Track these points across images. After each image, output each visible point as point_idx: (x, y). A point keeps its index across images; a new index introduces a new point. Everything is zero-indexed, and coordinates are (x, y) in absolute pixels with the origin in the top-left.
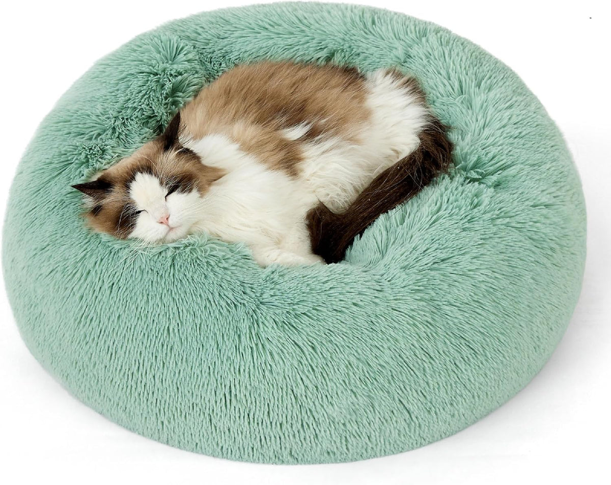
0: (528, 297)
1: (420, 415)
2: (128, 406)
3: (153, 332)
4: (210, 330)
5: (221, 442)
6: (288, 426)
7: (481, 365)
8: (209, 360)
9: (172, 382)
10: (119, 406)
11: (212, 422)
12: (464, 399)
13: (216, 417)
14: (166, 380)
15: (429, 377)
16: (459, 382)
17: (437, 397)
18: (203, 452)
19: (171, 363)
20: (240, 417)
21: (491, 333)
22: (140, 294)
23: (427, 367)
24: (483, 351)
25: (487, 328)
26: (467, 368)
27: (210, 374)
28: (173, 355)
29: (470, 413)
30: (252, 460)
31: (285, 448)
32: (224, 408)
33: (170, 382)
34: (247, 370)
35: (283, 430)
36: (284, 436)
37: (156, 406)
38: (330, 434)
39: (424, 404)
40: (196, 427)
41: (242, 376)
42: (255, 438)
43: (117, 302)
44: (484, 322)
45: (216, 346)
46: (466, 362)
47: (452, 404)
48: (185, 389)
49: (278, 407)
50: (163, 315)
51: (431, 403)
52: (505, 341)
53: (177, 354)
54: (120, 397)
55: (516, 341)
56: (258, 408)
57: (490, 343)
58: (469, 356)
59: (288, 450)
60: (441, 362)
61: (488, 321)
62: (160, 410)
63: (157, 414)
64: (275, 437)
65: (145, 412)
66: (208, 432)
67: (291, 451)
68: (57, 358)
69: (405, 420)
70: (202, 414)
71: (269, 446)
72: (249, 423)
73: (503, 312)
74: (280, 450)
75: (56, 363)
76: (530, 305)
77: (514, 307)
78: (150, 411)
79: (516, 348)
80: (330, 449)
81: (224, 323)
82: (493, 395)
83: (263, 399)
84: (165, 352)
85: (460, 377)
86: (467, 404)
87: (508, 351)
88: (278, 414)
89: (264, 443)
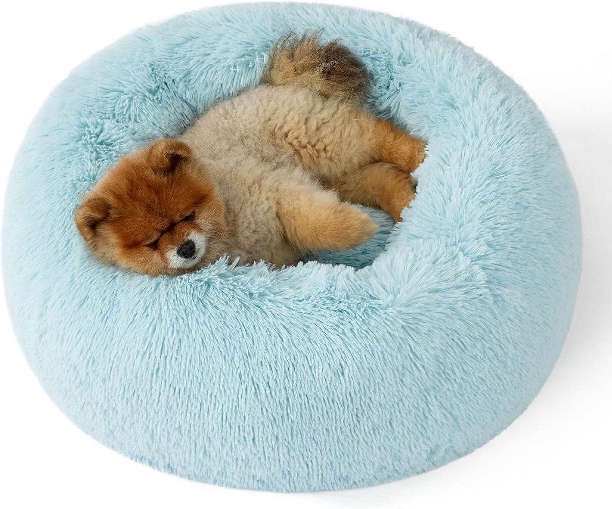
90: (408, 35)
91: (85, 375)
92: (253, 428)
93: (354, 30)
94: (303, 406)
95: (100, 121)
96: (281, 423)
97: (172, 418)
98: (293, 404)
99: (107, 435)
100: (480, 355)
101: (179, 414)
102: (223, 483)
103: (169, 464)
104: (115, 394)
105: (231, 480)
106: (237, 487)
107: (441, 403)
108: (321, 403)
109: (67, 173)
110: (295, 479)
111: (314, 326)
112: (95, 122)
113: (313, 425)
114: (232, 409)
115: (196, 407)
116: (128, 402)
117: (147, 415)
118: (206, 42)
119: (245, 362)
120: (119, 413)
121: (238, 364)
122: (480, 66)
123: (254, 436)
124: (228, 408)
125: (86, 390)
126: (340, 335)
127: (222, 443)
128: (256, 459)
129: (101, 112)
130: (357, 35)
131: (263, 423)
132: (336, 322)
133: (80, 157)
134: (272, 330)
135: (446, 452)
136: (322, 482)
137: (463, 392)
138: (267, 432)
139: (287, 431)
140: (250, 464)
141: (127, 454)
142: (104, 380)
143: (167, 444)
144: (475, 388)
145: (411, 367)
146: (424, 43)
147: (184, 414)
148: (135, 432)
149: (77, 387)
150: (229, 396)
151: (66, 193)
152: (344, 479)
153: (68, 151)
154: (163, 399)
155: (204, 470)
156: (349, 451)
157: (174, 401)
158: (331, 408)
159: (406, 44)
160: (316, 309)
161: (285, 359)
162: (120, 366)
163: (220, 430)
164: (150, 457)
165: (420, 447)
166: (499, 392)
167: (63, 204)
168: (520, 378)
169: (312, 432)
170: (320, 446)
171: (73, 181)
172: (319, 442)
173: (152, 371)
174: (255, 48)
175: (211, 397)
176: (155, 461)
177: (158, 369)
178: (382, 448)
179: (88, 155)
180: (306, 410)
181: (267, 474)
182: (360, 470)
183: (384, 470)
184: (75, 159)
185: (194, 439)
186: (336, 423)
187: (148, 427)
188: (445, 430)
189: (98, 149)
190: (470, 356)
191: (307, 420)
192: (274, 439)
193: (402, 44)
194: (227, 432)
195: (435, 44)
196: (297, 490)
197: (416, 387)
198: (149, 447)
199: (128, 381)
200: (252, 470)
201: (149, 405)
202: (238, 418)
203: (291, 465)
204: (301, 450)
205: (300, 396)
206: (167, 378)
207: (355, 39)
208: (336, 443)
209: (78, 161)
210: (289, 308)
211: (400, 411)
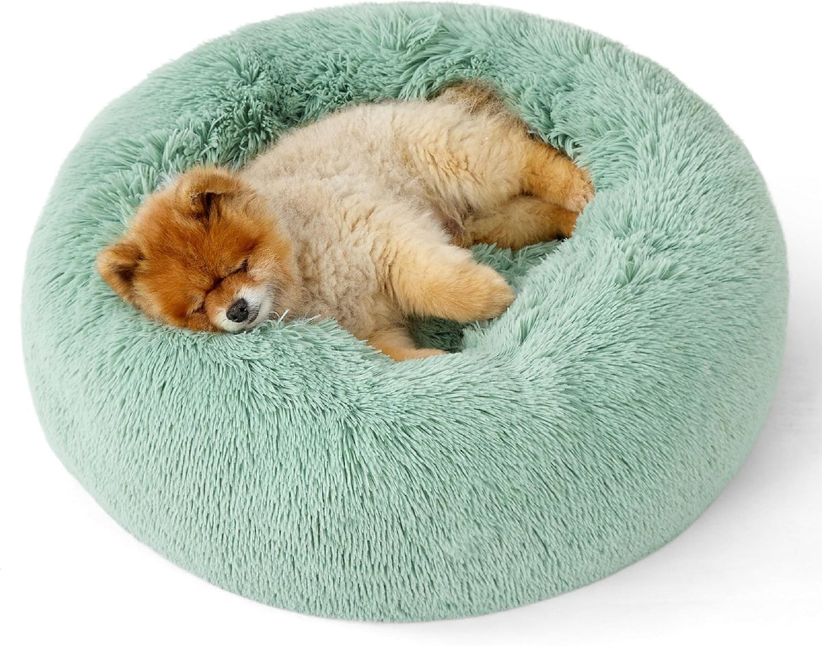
0: (701, 394)
1: (559, 550)
2: (187, 543)
3: (216, 447)
4: (291, 443)
5: (307, 592)
6: (395, 570)
7: (635, 486)
8: (289, 483)
9: (243, 512)
10: (177, 543)
11: (296, 566)
12: (616, 530)
13: (300, 559)
14: (234, 509)
15: (572, 502)
16: (609, 508)
17: (580, 527)
18: (284, 606)
19: (241, 487)
20: (331, 559)
21: (651, 442)
22: (198, 396)
23: (570, 488)
24: (640, 467)
25: (647, 436)
26: (618, 489)
27: (291, 503)
28: (243, 477)
29: (625, 549)
30: (348, 616)
31: (392, 600)
32: (310, 546)
33: (239, 512)
34: (340, 497)
35: (389, 576)
36: (390, 583)
37: (222, 544)
38: (448, 579)
39: (564, 535)
40: (274, 573)
41: (334, 505)
42: (352, 588)
43: (169, 408)
44: (644, 428)
45: (299, 464)
46: (618, 481)
47: (599, 536)
48: (258, 521)
49: (381, 545)
50: (229, 424)
51: (573, 534)
52: (668, 452)
53: (248, 475)
54: (177, 532)
55: (682, 452)
56: (355, 547)
57: (648, 455)
58: (622, 473)
59: (396, 603)
60: (588, 482)
61: (650, 427)
62: (227, 549)
63: (223, 554)
64: (378, 585)
65: (208, 551)
66: (290, 579)
67: (400, 605)
68: (102, 480)
69: (539, 555)
70: (282, 555)
71: (370, 597)
72: (344, 567)
73: (670, 413)
74: (385, 603)
75: (102, 485)
76: (704, 404)
77: (685, 407)
78: (214, 551)
79: (682, 462)
80: (450, 600)
81: (308, 434)
82: (653, 527)
83: (361, 535)
84: (232, 472)
85: (610, 502)
86: (620, 537)
87: (670, 466)
88: (381, 554)
89: (363, 593)
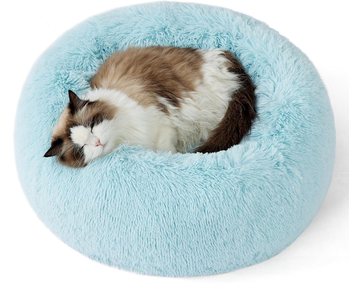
90: (242, 23)
91: (63, 210)
92: (155, 239)
93: (212, 18)
94: (183, 227)
95: (67, 72)
96: (171, 237)
97: (111, 234)
98: (177, 226)
99: (76, 243)
100: (279, 201)
101: (115, 232)
102: (138, 271)
103: (109, 259)
104: (80, 220)
105: (142, 269)
106: (146, 273)
107: (260, 229)
108: (193, 226)
109: (49, 100)
110: (179, 269)
111: (189, 184)
112: (65, 72)
113: (189, 239)
114: (143, 229)
115: (124, 229)
116: (88, 225)
117: (98, 232)
118: (128, 27)
119: (151, 203)
120: (82, 231)
121: (148, 204)
122: (283, 41)
123: (156, 244)
124: (141, 229)
125: (64, 218)
126: (204, 188)
127: (138, 248)
128: (157, 257)
129: (68, 66)
130: (213, 21)
131: (161, 236)
132: (202, 182)
133: (56, 91)
134: (166, 185)
135: (263, 255)
136: (196, 271)
137: (272, 223)
138: (163, 241)
139: (174, 241)
140: (153, 260)
141: (87, 254)
142: (74, 213)
143: (108, 248)
144: (278, 220)
145: (243, 208)
146: (251, 28)
147: (118, 232)
148: (91, 241)
149: (59, 217)
150: (142, 222)
151: (48, 112)
152: (209, 269)
153: (50, 88)
154: (107, 223)
155: (128, 262)
156: (212, 254)
157: (112, 225)
158: (198, 230)
159: (240, 28)
160: (191, 174)
161: (173, 202)
162: (84, 205)
163: (137, 241)
164: (99, 256)
165: (249, 253)
166: (290, 222)
167: (47, 117)
168: (301, 214)
169: (189, 242)
170: (194, 251)
171: (52, 104)
172: (193, 248)
173: (101, 207)
174: (155, 30)
175: (132, 223)
176: (102, 257)
177: (104, 206)
178: (230, 253)
179: (60, 90)
180: (185, 229)
181: (163, 266)
182: (218, 264)
183: (231, 264)
184: (53, 92)
185: (123, 246)
186: (202, 238)
187: (98, 239)
188: (262, 243)
189: (66, 87)
190: (274, 202)
191: (185, 235)
192: (167, 246)
193: (238, 28)
194: (141, 242)
195: (258, 28)
196: (181, 275)
197: (245, 219)
198: (98, 249)
199: (88, 213)
200: (155, 263)
201: (99, 227)
202: (147, 233)
203: (177, 261)
204: (183, 252)
205: (182, 222)
206: (109, 212)
207: (212, 24)
208: (203, 250)
209: (54, 93)
210: (176, 174)
211: (238, 234)
